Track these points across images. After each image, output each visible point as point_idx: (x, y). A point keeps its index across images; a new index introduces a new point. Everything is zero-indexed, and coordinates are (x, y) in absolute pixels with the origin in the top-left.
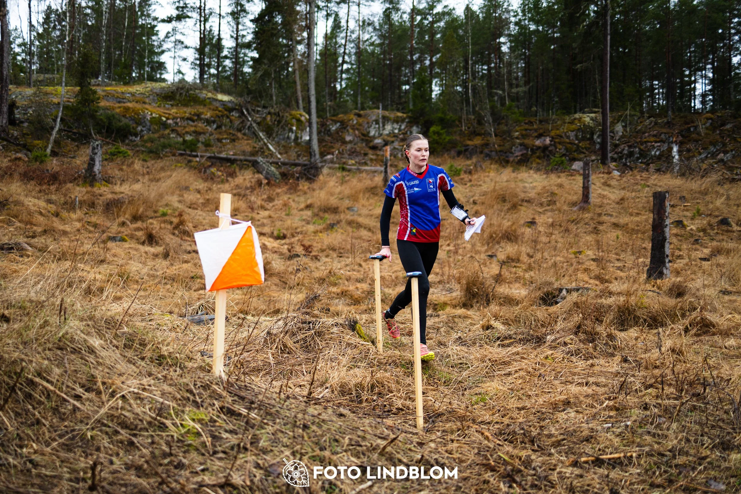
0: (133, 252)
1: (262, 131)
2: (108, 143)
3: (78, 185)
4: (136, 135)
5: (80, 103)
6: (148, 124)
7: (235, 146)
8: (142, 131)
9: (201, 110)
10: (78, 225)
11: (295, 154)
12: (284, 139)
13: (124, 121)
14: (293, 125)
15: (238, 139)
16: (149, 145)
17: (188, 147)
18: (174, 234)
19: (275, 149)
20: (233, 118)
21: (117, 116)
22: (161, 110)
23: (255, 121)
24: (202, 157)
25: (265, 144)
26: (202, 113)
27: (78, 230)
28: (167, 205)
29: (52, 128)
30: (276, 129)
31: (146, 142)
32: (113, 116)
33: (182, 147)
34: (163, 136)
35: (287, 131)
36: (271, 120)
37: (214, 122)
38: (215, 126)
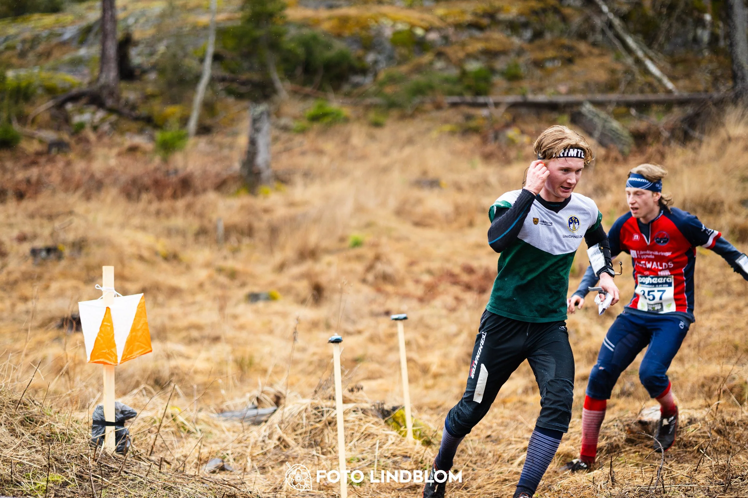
0: (277, 320)
1: (634, 33)
2: (306, 97)
3: (229, 194)
4: (364, 71)
5: (249, 20)
6: (388, 45)
7: (572, 73)
8: (376, 62)
9: (497, 4)
10: (202, 274)
11: (708, 77)
12: (685, 44)
13: (339, 46)
14: (703, 11)
15: (581, 55)
16: (389, 90)
17: (469, 88)
18: (364, 281)
19: (662, 69)
20: (567, 11)
21: (322, 38)
22: (414, 15)
23: (617, 13)
24: (497, 105)
25: (638, 62)
26: (499, 10)
27: (201, 285)
28: (369, 225)
29: (198, 78)
30: (664, 25)
31: (382, 84)
32: (314, 38)
33: (458, 88)
34: (418, 69)
35: (690, 27)
36: (653, 6)
37: (525, 25)
38: (528, 34)
